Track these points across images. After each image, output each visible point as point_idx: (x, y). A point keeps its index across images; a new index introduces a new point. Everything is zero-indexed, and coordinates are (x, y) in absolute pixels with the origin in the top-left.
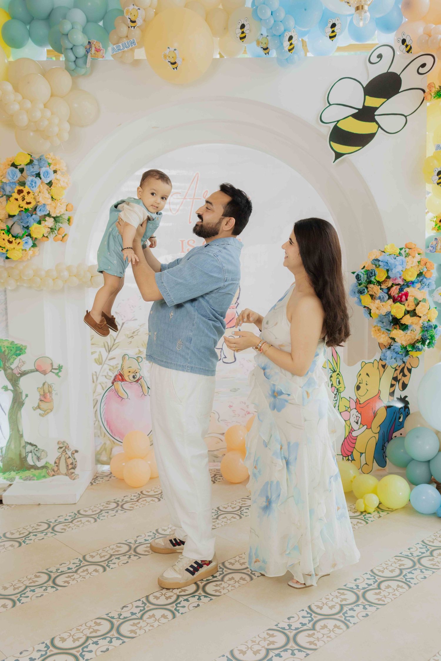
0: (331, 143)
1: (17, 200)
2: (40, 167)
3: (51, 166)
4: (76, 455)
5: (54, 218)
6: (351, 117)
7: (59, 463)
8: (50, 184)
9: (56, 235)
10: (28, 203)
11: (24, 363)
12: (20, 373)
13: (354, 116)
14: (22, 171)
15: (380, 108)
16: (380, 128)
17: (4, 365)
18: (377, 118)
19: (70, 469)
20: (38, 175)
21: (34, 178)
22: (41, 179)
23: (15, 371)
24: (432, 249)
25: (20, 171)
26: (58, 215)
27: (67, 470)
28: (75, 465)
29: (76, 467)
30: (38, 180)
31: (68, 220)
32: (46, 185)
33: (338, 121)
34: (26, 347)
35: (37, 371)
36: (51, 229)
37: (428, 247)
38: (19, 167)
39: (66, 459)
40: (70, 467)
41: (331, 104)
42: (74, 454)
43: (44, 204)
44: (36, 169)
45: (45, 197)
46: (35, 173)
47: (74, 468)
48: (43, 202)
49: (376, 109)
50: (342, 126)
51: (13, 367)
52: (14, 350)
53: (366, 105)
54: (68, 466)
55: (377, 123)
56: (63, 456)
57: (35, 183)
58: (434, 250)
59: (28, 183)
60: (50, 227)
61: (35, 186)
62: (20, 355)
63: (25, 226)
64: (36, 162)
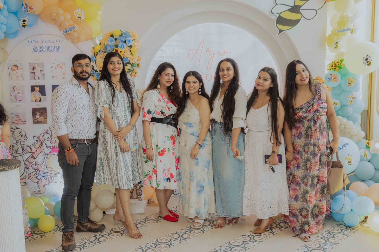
0: (277, 24)
2: (126, 38)
3: (132, 38)
4: (142, 188)
5: (131, 64)
6: (287, 11)
7: (133, 192)
8: (130, 47)
9: (132, 73)
13: (289, 10)
14: (116, 39)
15: (303, 6)
16: (302, 17)
18: (301, 11)
19: (139, 196)
20: (125, 42)
21: (123, 43)
22: (126, 43)
24: (329, 79)
25: (115, 39)
26: (134, 63)
27: (137, 196)
28: (141, 193)
29: (142, 194)
30: (125, 45)
31: (137, 65)
32: (128, 47)
33: (281, 13)
36: (129, 70)
37: (327, 79)
38: (115, 37)
39: (136, 191)
40: (139, 194)
41: (277, 4)
42: (140, 188)
43: (127, 57)
44: (123, 39)
45: (128, 54)
46: (123, 41)
47: (141, 195)
48: (127, 56)
49: (301, 6)
50: (283, 15)
53: (296, 4)
54: (137, 194)
55: (301, 14)
56: (135, 188)
57: (123, 46)
58: (330, 80)
59: (120, 46)
60: (129, 69)
61: (123, 48)
64: (124, 35)
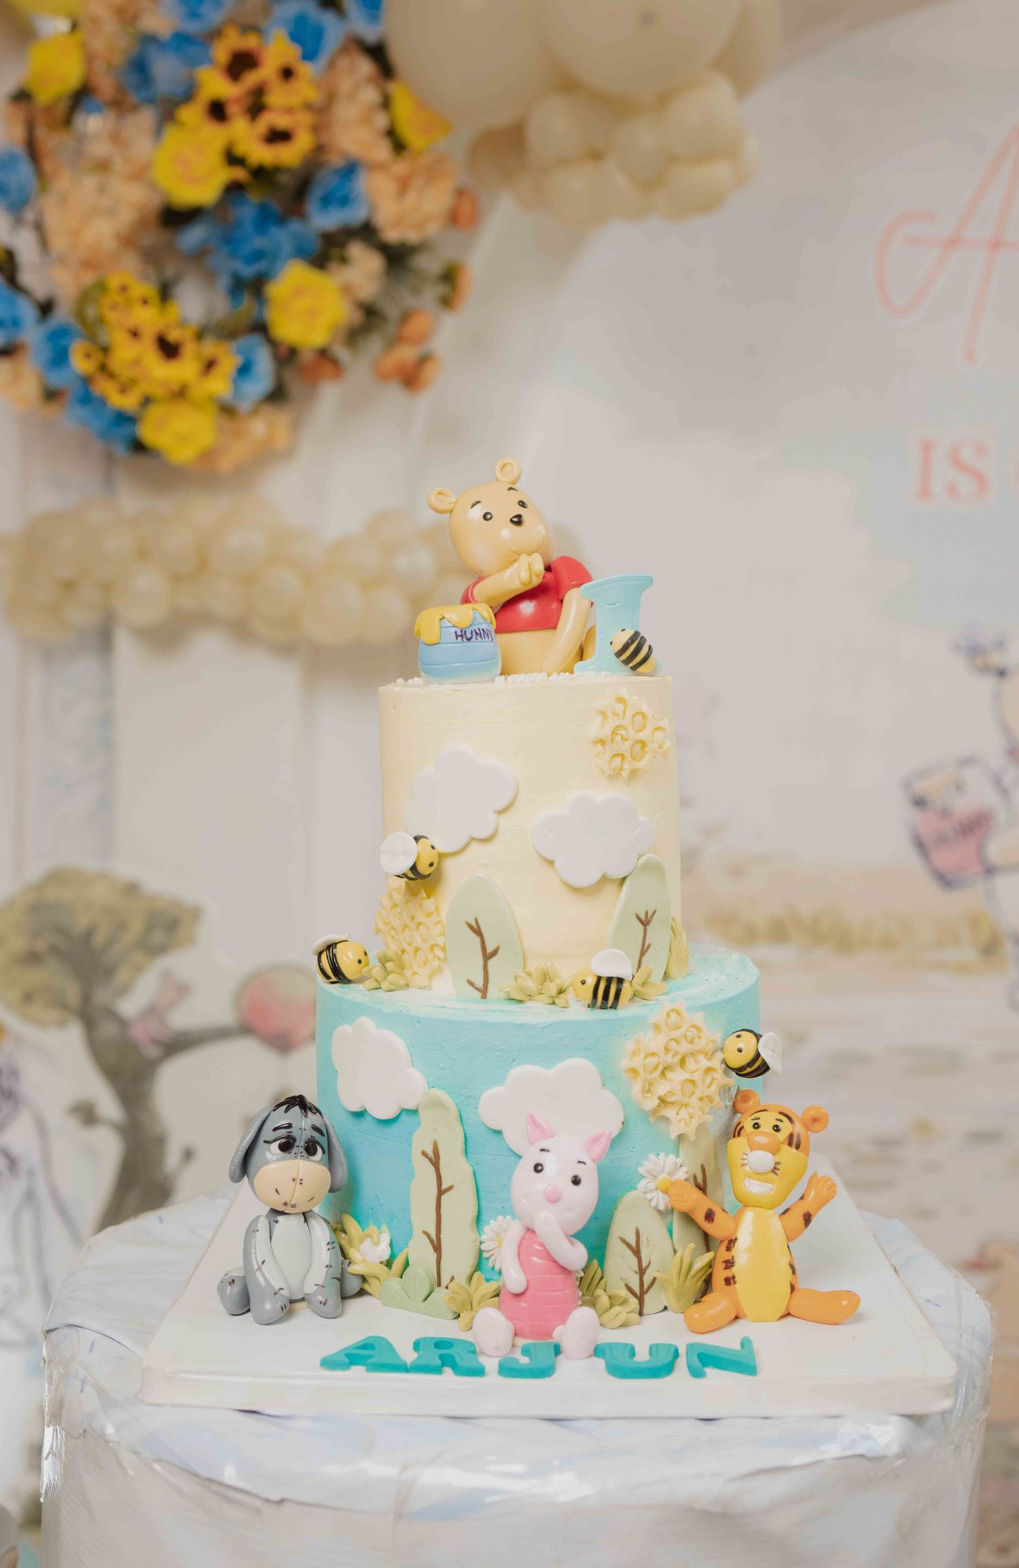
1: (218, 111)
5: (388, 252)
10: (278, 136)
11: (182, 990)
12: (155, 1042)
17: (86, 998)
21: (310, 8)
22: (344, 15)
23: (139, 1033)
30: (330, 20)
32: (368, 57)
34: (196, 913)
35: (245, 1029)
36: (368, 309)
43: (350, 165)
48: (348, 152)
51: (130, 1006)
52: (136, 928)
57: (318, 35)
60: (361, 298)
62: (162, 949)
63: (248, 271)
